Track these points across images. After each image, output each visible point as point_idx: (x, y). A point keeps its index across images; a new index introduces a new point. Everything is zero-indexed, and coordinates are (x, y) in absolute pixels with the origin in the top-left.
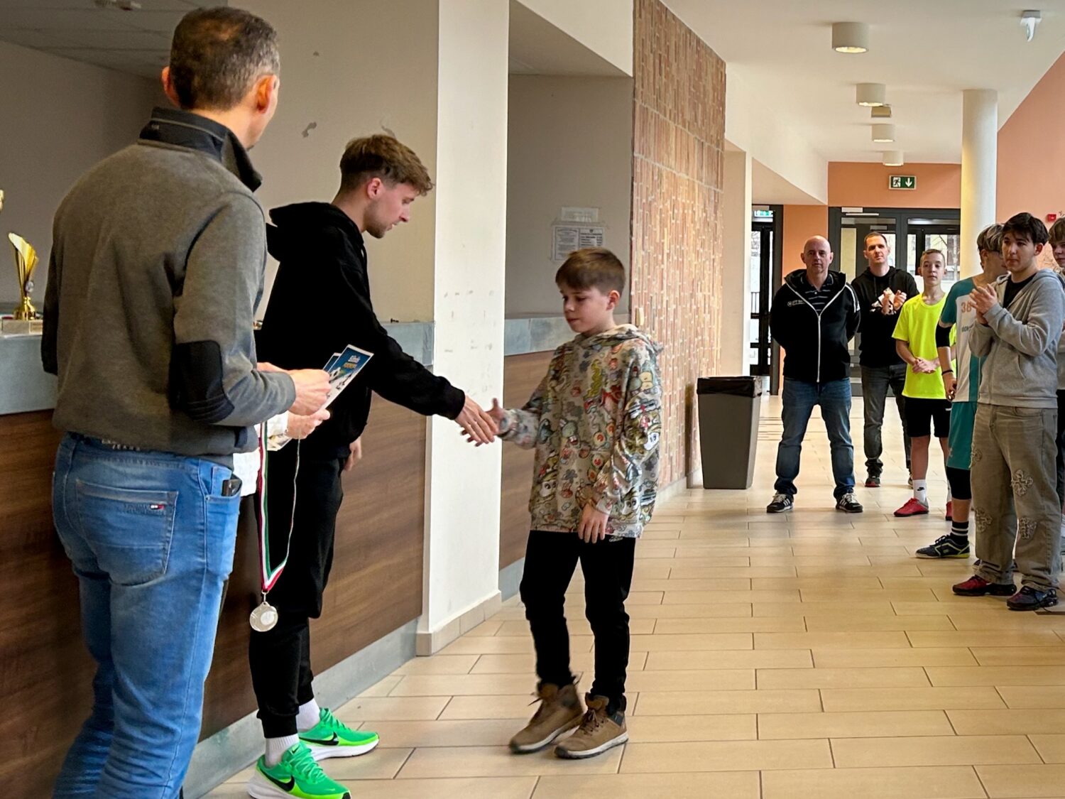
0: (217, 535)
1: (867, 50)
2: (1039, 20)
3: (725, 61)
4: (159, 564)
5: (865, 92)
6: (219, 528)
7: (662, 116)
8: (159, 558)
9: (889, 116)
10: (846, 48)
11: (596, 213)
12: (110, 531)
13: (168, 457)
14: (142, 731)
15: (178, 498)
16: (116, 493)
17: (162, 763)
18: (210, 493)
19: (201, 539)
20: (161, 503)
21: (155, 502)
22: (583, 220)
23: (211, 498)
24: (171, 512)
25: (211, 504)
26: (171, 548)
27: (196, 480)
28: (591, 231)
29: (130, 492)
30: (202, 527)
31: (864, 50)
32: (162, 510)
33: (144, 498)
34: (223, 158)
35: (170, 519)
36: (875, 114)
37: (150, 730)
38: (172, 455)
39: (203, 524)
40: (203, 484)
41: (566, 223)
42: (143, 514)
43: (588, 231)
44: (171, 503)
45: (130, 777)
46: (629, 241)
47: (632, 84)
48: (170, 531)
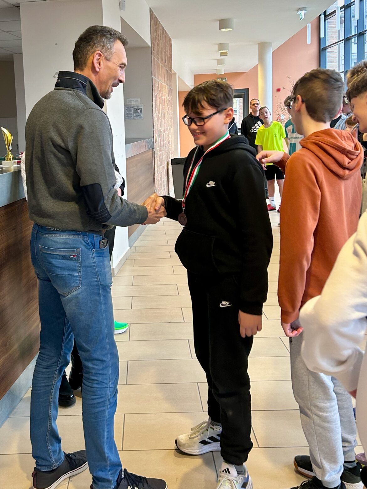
0: (101, 267)
1: (233, 29)
2: (306, 11)
3: (171, 39)
4: (78, 282)
5: (221, 46)
6: (101, 263)
7: (158, 61)
8: (77, 280)
9: (227, 55)
10: (225, 29)
11: (139, 100)
12: (55, 268)
13: (74, 233)
14: (92, 364)
15: (81, 251)
16: (56, 251)
17: (105, 377)
18: (94, 248)
19: (94, 270)
20: (74, 254)
21: (72, 254)
22: (135, 103)
23: (95, 250)
24: (79, 258)
25: (95, 253)
26: (82, 275)
27: (88, 243)
28: (138, 107)
29: (60, 250)
30: (93, 264)
31: (232, 29)
32: (75, 258)
33: (68, 253)
34: (87, 93)
35: (79, 261)
36: (221, 55)
37: (96, 362)
38: (75, 232)
39: (94, 263)
40: (91, 244)
41: (129, 105)
42: (68, 260)
43: (137, 107)
44: (79, 254)
45: (92, 385)
46: (152, 110)
47: (151, 50)
48: (80, 267)
